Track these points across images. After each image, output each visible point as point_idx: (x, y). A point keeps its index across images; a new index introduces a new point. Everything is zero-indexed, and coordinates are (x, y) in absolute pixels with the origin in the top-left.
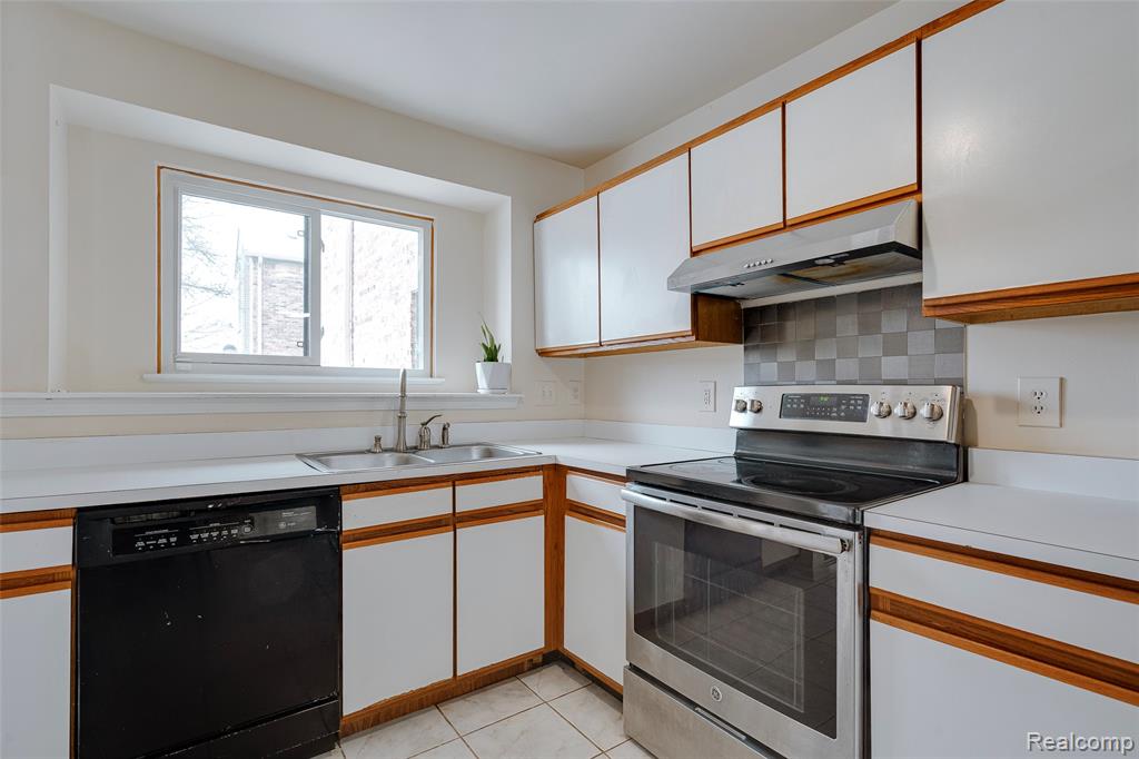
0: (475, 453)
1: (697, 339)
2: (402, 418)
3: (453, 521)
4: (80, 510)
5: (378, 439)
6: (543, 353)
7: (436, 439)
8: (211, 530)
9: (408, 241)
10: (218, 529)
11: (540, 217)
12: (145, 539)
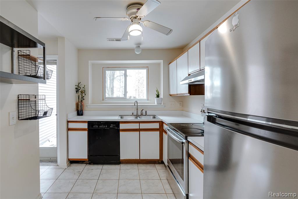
0: (152, 117)
1: (190, 95)
2: (137, 109)
3: (139, 130)
4: (88, 121)
5: (133, 113)
6: (170, 95)
7: (144, 114)
8: (102, 126)
9: (144, 72)
10: (103, 126)
11: (170, 63)
12: (95, 126)
